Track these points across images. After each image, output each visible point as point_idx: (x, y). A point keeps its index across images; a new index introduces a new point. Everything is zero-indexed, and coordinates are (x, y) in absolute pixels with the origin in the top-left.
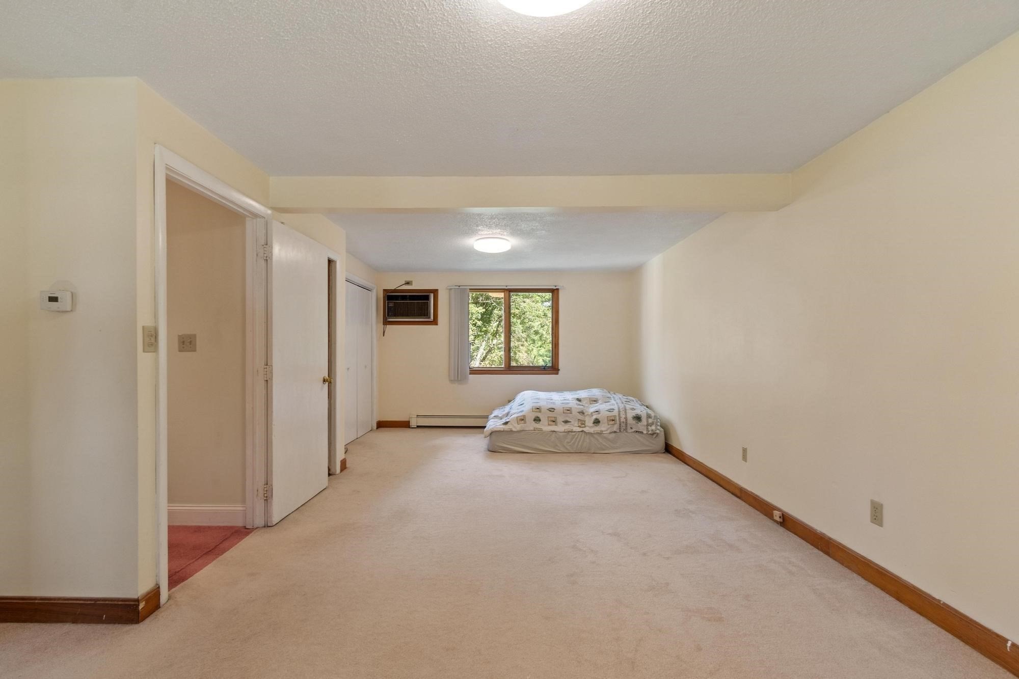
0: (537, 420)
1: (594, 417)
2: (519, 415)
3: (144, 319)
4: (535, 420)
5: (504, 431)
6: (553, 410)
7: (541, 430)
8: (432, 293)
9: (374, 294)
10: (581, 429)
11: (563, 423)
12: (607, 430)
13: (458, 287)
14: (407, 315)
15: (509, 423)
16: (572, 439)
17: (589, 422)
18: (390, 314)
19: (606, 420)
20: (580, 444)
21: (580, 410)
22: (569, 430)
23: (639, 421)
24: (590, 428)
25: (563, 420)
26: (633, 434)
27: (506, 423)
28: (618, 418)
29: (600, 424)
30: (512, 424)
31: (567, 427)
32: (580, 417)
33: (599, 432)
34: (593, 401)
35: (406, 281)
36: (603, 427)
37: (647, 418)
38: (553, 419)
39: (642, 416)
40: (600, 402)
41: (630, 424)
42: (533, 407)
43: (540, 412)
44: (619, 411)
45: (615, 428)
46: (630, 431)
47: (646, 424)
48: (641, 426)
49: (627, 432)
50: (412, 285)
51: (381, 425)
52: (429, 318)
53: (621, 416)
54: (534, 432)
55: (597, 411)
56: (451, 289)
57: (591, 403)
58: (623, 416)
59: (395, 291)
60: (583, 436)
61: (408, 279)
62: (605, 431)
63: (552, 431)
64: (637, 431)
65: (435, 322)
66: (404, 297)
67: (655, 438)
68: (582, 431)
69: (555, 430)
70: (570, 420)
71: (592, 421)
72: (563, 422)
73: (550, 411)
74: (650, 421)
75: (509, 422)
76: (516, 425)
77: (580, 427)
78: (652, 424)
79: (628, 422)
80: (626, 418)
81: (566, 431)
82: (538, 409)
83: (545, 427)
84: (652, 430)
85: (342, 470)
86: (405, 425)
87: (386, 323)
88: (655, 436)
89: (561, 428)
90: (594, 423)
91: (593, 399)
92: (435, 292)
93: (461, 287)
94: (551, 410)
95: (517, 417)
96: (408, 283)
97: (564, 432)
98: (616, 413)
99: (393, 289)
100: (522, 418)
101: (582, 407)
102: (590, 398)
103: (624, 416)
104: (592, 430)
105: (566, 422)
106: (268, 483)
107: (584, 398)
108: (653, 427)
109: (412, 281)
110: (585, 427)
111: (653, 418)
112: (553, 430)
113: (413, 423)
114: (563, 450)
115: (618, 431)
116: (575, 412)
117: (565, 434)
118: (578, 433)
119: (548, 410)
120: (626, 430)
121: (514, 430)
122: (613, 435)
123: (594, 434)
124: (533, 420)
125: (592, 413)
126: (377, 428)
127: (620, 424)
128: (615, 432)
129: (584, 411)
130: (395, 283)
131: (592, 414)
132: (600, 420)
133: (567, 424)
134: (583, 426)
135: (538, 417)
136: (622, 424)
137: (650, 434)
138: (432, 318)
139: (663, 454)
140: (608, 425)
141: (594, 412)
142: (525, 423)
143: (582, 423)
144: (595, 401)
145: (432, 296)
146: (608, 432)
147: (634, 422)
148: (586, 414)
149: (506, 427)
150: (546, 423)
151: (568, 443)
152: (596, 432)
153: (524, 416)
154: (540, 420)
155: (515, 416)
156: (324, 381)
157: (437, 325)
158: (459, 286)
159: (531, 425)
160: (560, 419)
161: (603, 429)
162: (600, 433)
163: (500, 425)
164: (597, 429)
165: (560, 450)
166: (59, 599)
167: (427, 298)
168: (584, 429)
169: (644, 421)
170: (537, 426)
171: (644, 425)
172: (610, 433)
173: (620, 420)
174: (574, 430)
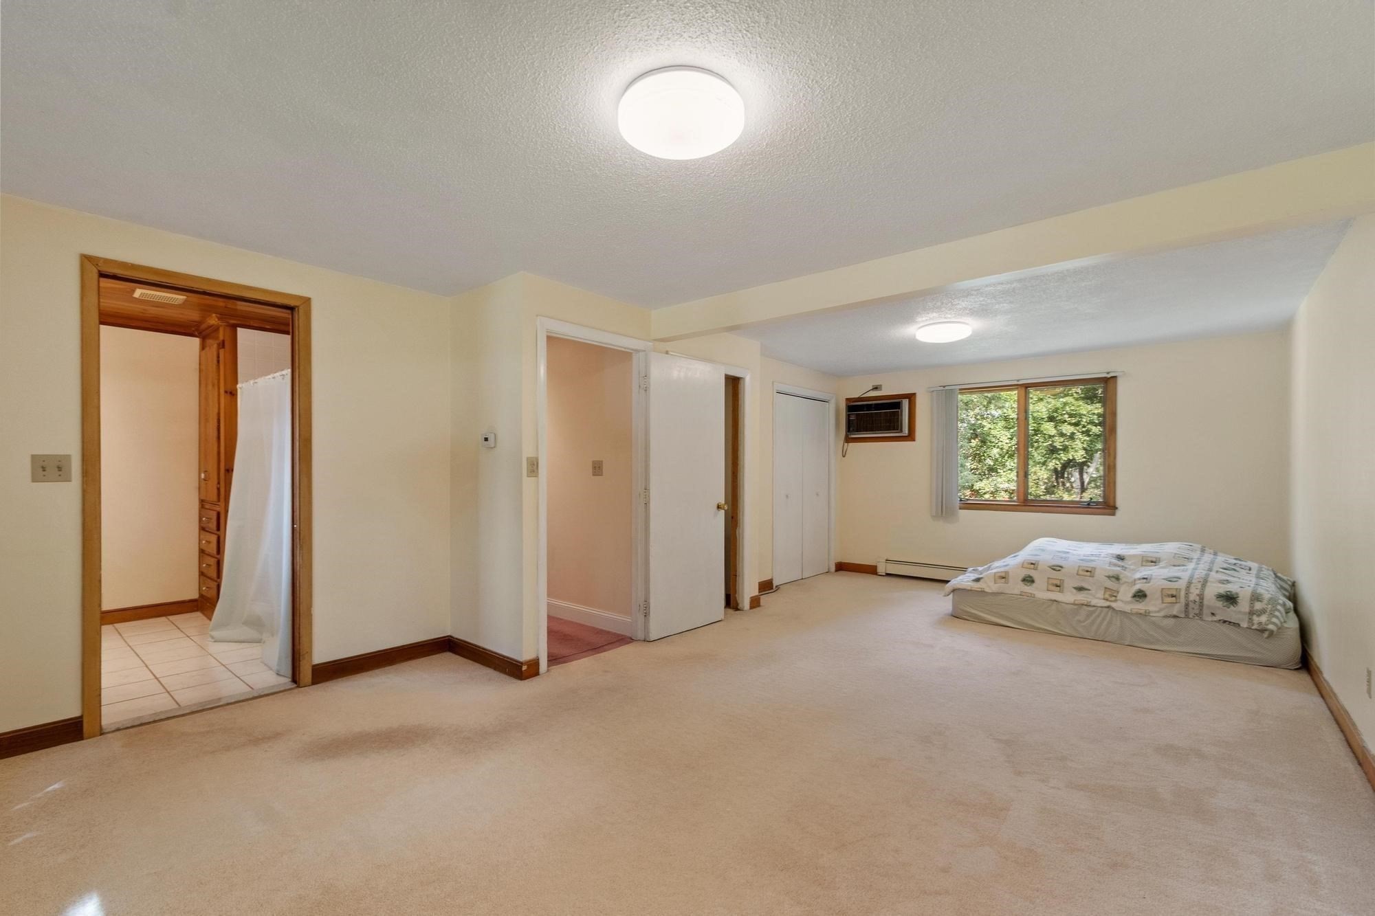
0: (1028, 580)
1: (1137, 587)
2: (1002, 569)
3: (528, 452)
4: (1024, 580)
5: (971, 590)
6: (1060, 568)
7: (1033, 596)
8: (905, 398)
9: (832, 406)
10: (1107, 604)
11: (1074, 591)
12: (1158, 612)
13: (942, 388)
14: (872, 430)
15: (982, 580)
16: (1088, 616)
17: (1126, 593)
18: (851, 429)
19: (1159, 594)
20: (1103, 627)
21: (1111, 574)
22: (1082, 602)
23: (1232, 604)
24: (1124, 601)
25: (1076, 586)
26: (1218, 624)
27: (978, 580)
28: (1183, 593)
29: (1147, 599)
30: (986, 582)
31: (1081, 597)
32: (1111, 584)
33: (1142, 612)
34: (1147, 561)
35: (873, 386)
36: (1152, 605)
37: (1251, 600)
38: (1058, 583)
39: (1241, 595)
40: (1162, 564)
41: (1209, 607)
42: (1025, 560)
43: (1035, 569)
44: (1190, 583)
45: (1175, 610)
46: (1210, 618)
47: (1247, 610)
48: (1237, 613)
49: (1201, 619)
50: (881, 390)
51: (841, 567)
52: (901, 431)
53: (1192, 591)
54: (1020, 598)
55: (1144, 578)
56: (933, 391)
57: (1144, 563)
58: (1194, 592)
59: (860, 399)
60: (1110, 614)
61: (877, 383)
62: (1152, 612)
63: (1051, 600)
64: (1225, 622)
65: (911, 437)
66: (869, 407)
67: (1267, 638)
68: (1108, 607)
69: (1057, 599)
70: (1089, 588)
71: (1131, 595)
72: (1075, 588)
73: (1054, 569)
74: (1258, 606)
75: (982, 578)
76: (991, 584)
77: (1107, 600)
78: (1263, 611)
79: (1205, 602)
80: (1201, 596)
81: (1076, 602)
82: (1032, 564)
83: (1040, 591)
84: (1260, 623)
85: (752, 607)
86: (871, 570)
87: (848, 440)
88: (1266, 634)
89: (1069, 597)
90: (1134, 596)
91: (1150, 559)
92: (911, 397)
93: (947, 388)
94: (1056, 568)
95: (995, 573)
96: (876, 388)
97: (1074, 604)
98: (1182, 584)
99: (857, 396)
100: (1003, 575)
101: (1118, 569)
102: (1143, 557)
103: (1198, 592)
104: (1127, 608)
105: (1080, 589)
106: (647, 601)
107: (1130, 556)
108: (1263, 619)
109: (881, 385)
110: (1116, 601)
111: (1265, 602)
112: (1054, 598)
113: (881, 570)
114: (1069, 631)
115: (1183, 615)
116: (1100, 575)
117: (1076, 607)
118: (1100, 609)
119: (1050, 567)
120: (1199, 615)
121: (987, 590)
122: (1172, 621)
123: (1132, 614)
124: (1021, 578)
125: (1135, 580)
126: (836, 571)
127: (1187, 605)
128: (1175, 617)
129: (1121, 576)
130: (859, 389)
131: (1134, 582)
132: (1147, 593)
133: (1082, 592)
134: (1113, 598)
135: (1030, 577)
136: (1191, 605)
137: (1256, 629)
138: (907, 432)
139: (1295, 672)
140: (1163, 603)
141: (1140, 579)
142: (1007, 583)
143: (1113, 594)
144: (1152, 562)
145: (905, 403)
146: (1162, 614)
147: (1220, 604)
148: (1124, 580)
149: (976, 586)
150: (1045, 586)
151: (1080, 621)
152: (1134, 611)
153: (1007, 573)
154: (1033, 581)
155: (994, 571)
156: (719, 507)
157: (914, 441)
158: (944, 387)
159: (1017, 587)
160: (1069, 584)
161: (1151, 608)
162: (1145, 615)
163: (968, 581)
164: (1140, 607)
165: (1065, 631)
166: (490, 651)
167: (898, 405)
168: (1113, 605)
169: (1244, 606)
170: (1028, 589)
171: (1245, 613)
172: (1166, 617)
173: (1187, 594)
174: (1092, 604)
